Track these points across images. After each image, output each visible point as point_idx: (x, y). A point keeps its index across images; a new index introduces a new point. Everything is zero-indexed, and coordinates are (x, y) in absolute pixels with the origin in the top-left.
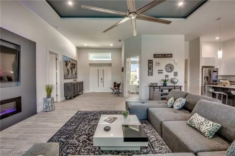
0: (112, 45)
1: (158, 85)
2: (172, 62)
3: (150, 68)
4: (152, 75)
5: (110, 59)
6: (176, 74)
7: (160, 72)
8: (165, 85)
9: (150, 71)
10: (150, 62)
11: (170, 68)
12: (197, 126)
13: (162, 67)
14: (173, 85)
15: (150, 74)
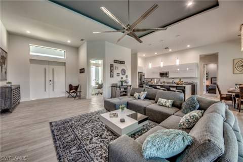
0: (69, 42)
1: (118, 85)
2: (125, 68)
3: (112, 71)
4: (113, 77)
5: (63, 57)
6: (127, 77)
7: (118, 75)
8: (122, 85)
9: (112, 73)
10: (112, 66)
11: (124, 72)
12: (164, 104)
13: (119, 71)
14: (126, 84)
15: (112, 76)
